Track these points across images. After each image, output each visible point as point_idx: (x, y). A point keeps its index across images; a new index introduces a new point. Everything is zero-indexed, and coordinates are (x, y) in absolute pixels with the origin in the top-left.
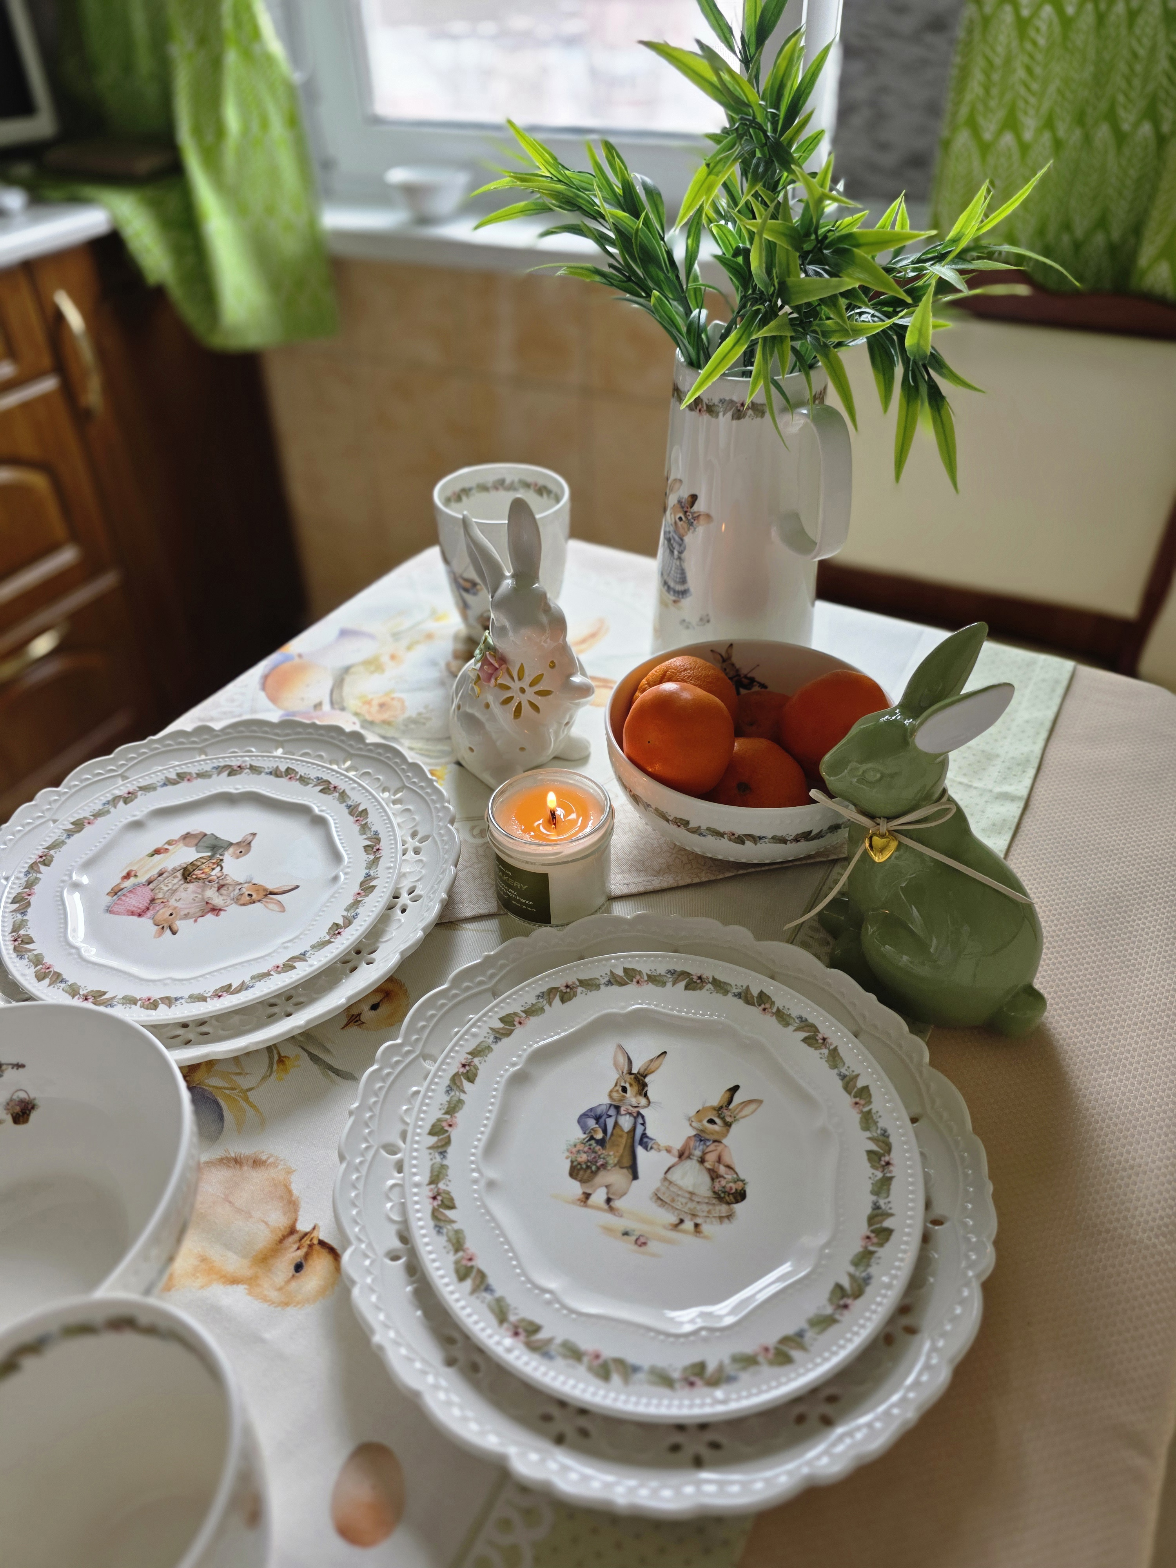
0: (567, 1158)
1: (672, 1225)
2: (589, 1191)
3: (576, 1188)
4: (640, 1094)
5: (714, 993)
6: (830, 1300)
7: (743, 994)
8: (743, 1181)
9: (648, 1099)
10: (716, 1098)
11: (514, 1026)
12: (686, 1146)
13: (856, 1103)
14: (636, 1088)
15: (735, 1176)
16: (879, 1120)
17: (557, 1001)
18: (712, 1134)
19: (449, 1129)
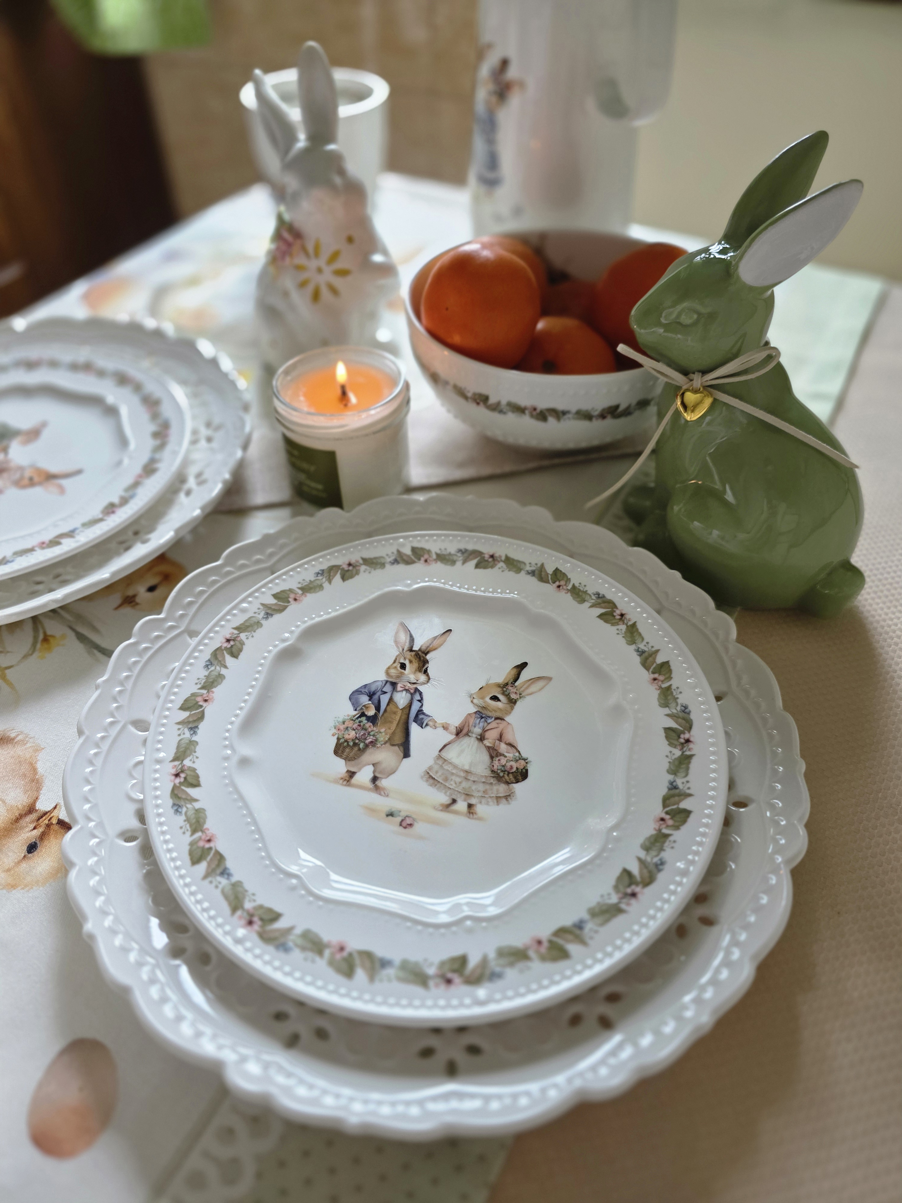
0: (333, 735)
1: (442, 805)
2: (353, 769)
3: (340, 766)
4: (420, 671)
5: (506, 572)
6: (616, 888)
7: (537, 572)
8: (525, 760)
9: (428, 675)
10: (502, 675)
11: (289, 602)
12: (465, 723)
13: (655, 679)
14: (416, 665)
15: (517, 754)
16: (679, 696)
17: (338, 578)
18: (495, 711)
19: (205, 704)
